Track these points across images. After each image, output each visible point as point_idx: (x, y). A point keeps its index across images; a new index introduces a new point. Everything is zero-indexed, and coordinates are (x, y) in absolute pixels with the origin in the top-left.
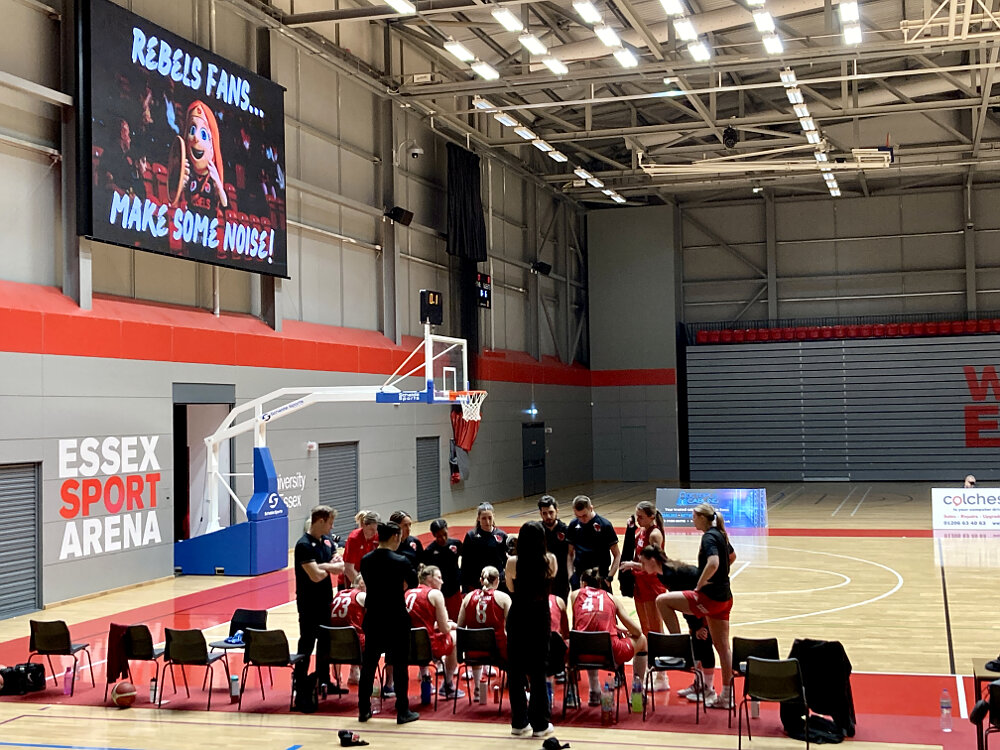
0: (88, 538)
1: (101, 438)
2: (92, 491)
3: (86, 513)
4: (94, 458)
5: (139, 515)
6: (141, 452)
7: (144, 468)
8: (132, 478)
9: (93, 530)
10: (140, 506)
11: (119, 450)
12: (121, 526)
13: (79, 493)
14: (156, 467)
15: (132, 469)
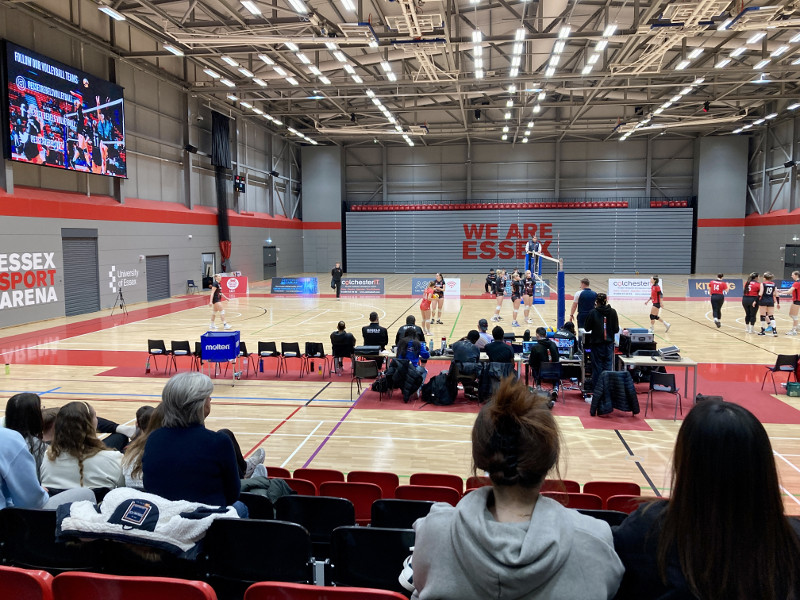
0: (15, 299)
1: (21, 254)
2: (17, 278)
3: (14, 288)
4: (18, 263)
5: (44, 289)
6: (44, 260)
7: (46, 267)
8: (39, 272)
9: (18, 296)
10: (45, 285)
11: (31, 259)
12: (34, 293)
13: (9, 279)
14: (53, 266)
15: (41, 267)
